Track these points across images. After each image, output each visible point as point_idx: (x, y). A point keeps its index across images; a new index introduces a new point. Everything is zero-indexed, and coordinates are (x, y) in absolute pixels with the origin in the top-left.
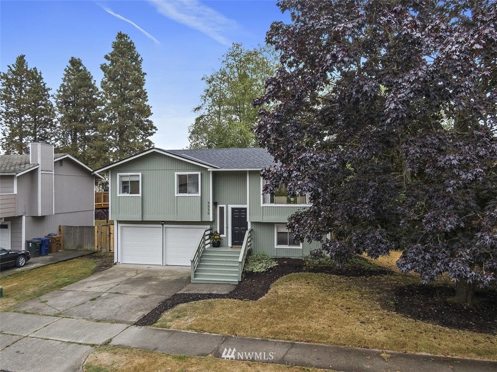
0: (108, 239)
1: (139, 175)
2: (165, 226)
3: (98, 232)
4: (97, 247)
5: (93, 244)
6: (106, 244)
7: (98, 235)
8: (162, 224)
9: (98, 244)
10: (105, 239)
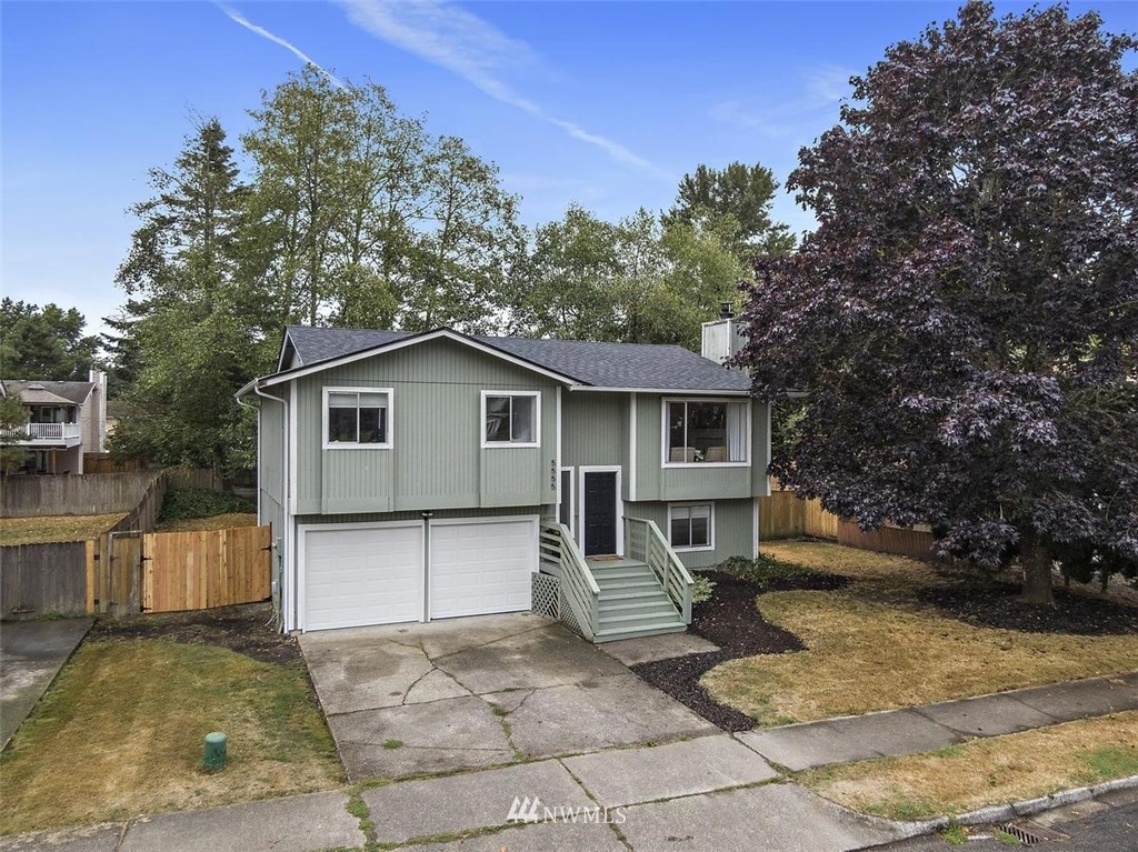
0: (136, 576)
1: (386, 395)
2: (431, 522)
3: (97, 557)
4: (96, 602)
5: (80, 593)
6: (129, 591)
7: (96, 568)
8: (426, 519)
9: (96, 592)
10: (124, 576)
